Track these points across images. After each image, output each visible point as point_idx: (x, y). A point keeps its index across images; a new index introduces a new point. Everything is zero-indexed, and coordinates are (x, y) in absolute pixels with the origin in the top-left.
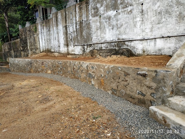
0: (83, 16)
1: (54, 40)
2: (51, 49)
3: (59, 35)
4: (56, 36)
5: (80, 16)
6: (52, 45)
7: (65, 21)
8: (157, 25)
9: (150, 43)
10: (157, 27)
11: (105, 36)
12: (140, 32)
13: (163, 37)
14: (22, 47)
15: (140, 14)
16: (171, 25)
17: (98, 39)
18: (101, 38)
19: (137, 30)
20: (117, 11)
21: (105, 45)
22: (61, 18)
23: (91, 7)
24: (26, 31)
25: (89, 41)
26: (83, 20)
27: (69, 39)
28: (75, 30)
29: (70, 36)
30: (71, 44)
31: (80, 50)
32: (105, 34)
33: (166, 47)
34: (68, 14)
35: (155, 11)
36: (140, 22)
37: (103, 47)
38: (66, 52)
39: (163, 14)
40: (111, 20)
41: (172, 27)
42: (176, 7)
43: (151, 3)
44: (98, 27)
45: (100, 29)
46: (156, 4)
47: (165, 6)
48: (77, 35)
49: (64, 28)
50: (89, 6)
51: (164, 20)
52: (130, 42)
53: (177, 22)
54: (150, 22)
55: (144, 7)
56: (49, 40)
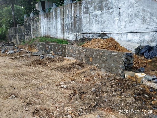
0: (77, 12)
1: (53, 29)
2: (50, 35)
3: (58, 25)
4: (55, 25)
5: (75, 13)
6: (51, 32)
7: (62, 15)
8: (129, 24)
9: (123, 36)
10: (128, 25)
11: (92, 28)
12: (117, 28)
13: (132, 32)
14: (26, 32)
15: (118, 15)
16: (138, 24)
17: (87, 30)
18: (89, 29)
19: (115, 26)
20: (102, 12)
21: (92, 35)
22: (60, 12)
23: (83, 6)
24: (30, 19)
25: (80, 31)
26: (76, 16)
27: (65, 29)
28: (70, 22)
29: (66, 27)
30: (66, 33)
31: (73, 38)
32: (92, 27)
33: (133, 39)
34: (66, 10)
35: (128, 14)
36: (118, 21)
37: (90, 36)
38: (62, 38)
39: (133, 16)
40: (97, 18)
41: (139, 26)
42: (142, 13)
43: (126, 9)
44: (88, 21)
45: (89, 23)
46: (129, 9)
47: (135, 11)
48: (71, 26)
49: (62, 20)
50: (82, 5)
51: (133, 20)
52: (110, 34)
53: (142, 23)
54: (124, 21)
55: (121, 11)
56: (49, 28)
